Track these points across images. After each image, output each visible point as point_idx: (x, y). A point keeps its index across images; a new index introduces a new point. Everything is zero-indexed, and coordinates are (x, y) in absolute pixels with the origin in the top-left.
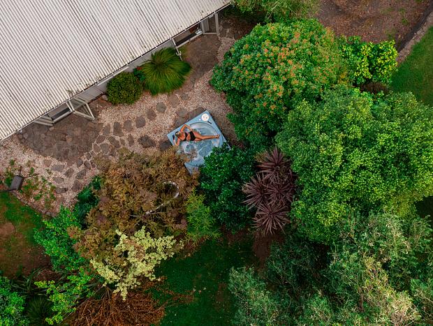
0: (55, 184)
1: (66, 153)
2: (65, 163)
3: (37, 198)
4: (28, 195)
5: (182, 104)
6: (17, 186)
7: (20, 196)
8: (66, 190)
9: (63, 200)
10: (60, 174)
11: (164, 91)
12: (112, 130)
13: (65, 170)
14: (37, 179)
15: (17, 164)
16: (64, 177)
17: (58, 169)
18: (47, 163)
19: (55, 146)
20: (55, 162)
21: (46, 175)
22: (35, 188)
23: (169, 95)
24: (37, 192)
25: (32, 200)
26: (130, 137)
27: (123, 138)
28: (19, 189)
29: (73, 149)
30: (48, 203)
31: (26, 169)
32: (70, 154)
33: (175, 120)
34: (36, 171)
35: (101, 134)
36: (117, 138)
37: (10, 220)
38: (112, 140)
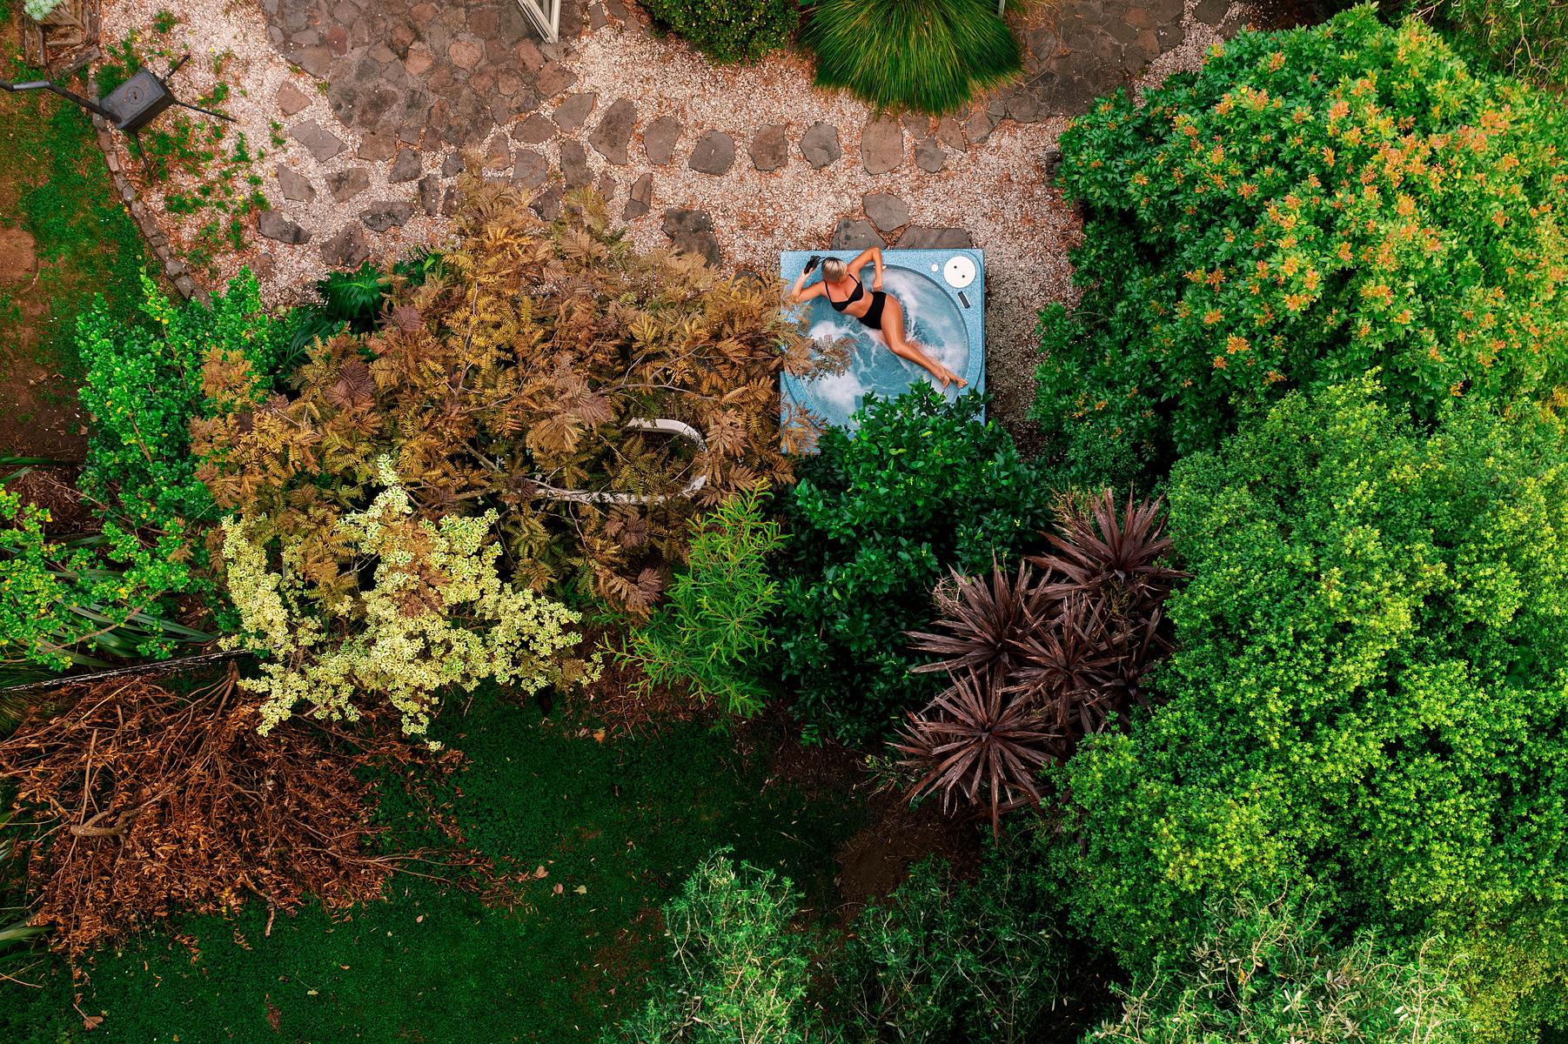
0: (272, 193)
1: (380, 103)
2: (352, 139)
3: (178, 205)
4: (153, 175)
5: (904, 181)
6: (129, 111)
7: (119, 159)
8: (297, 237)
9: (267, 269)
10: (314, 172)
11: (867, 90)
12: (594, 120)
13: (339, 165)
14: (218, 134)
15: (180, 38)
16: (320, 185)
17: (317, 144)
18: (288, 101)
19: (355, 56)
20: (319, 112)
21: (258, 139)
22: (193, 162)
23: (876, 118)
24: (187, 183)
25: (156, 200)
26: (647, 185)
27: (617, 173)
28: (134, 128)
29: (413, 103)
30: (207, 244)
31: (202, 77)
32: (392, 116)
33: (846, 222)
34: (232, 106)
35: (547, 110)
36: (596, 161)
37: (33, 227)
38: (574, 157)
